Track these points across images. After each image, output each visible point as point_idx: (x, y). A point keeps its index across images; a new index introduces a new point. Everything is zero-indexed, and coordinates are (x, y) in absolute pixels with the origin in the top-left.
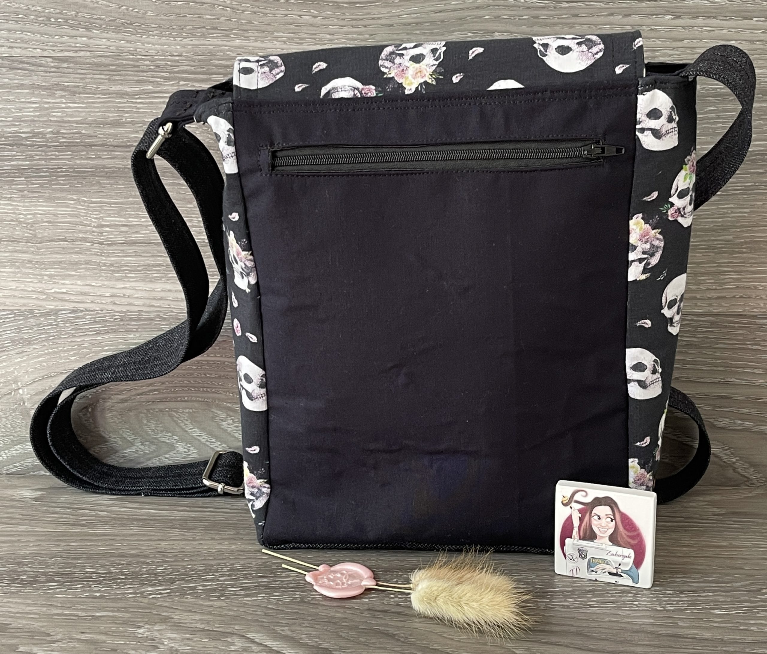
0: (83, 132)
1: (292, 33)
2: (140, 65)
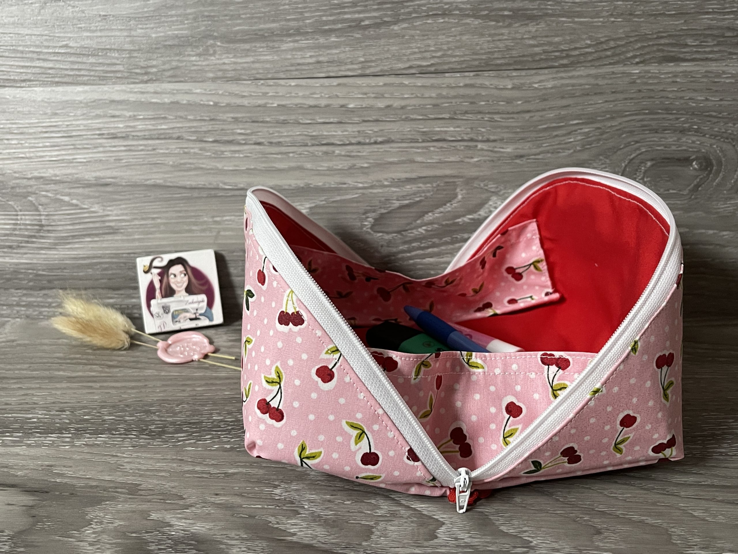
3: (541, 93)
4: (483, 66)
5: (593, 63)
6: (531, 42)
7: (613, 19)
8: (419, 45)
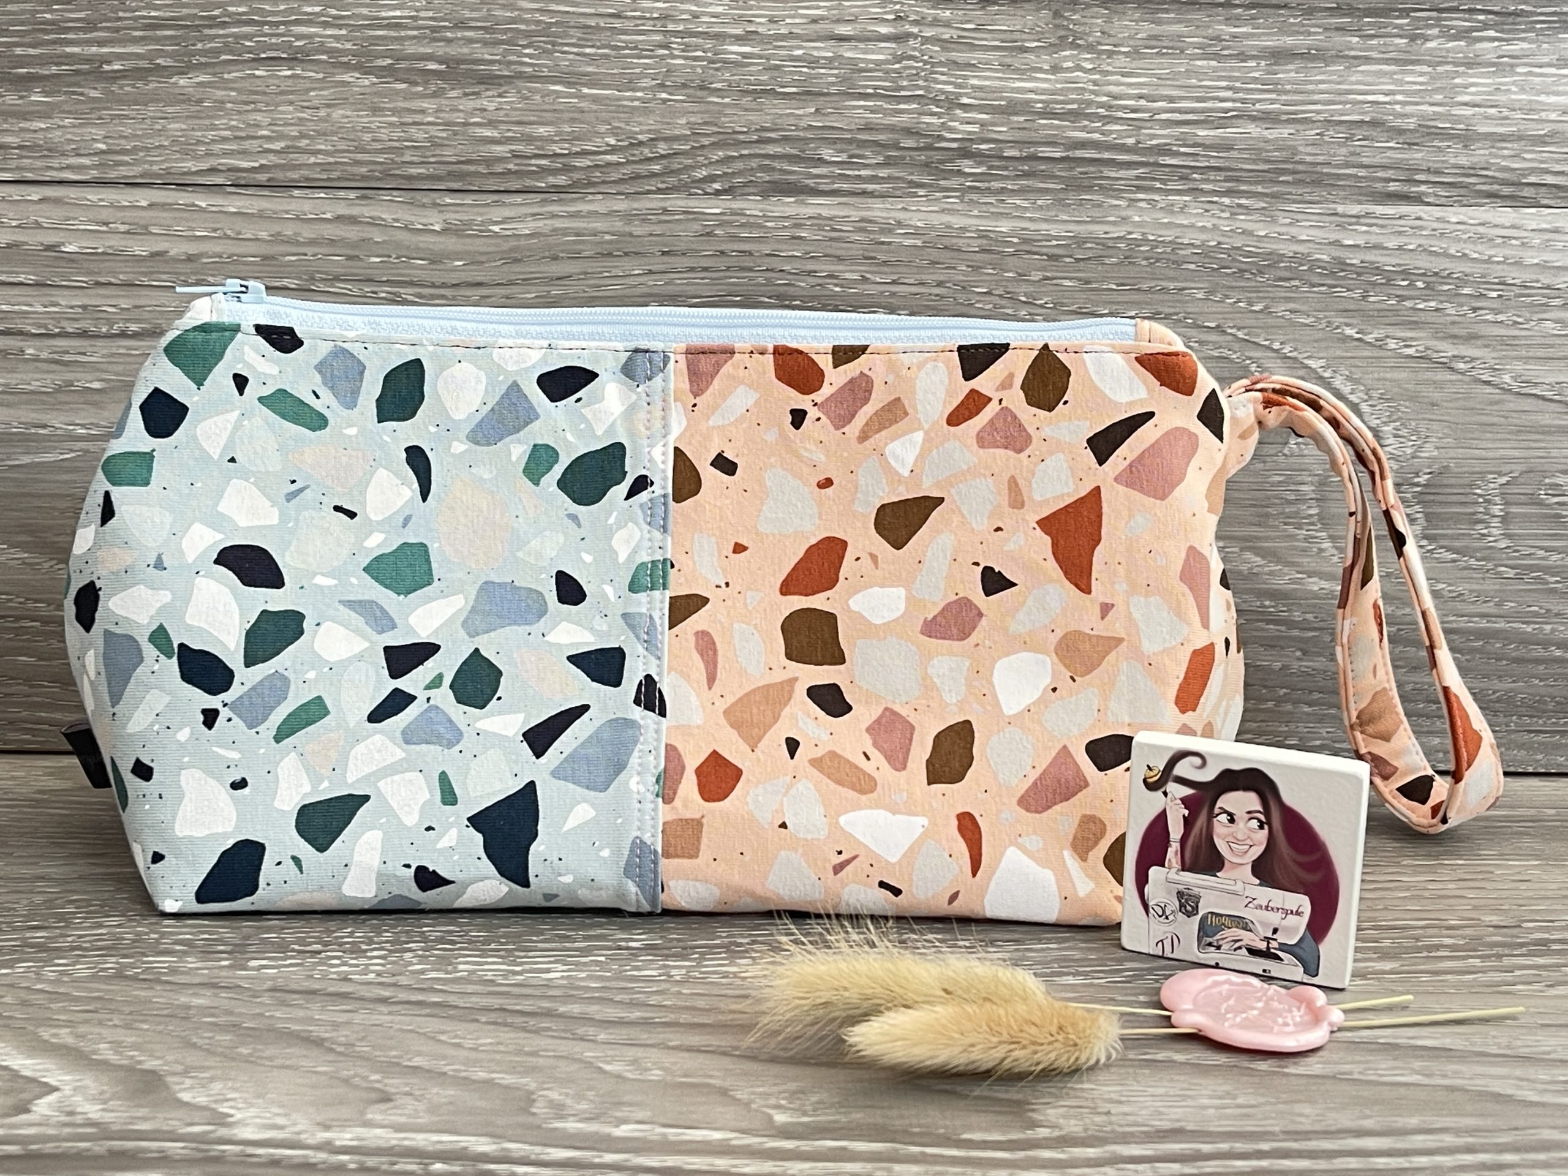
0: (1355, 40)
1: (883, 243)
2: (1225, 181)
3: (506, 246)
4: (379, 179)
5: (622, 188)
6: (488, 133)
7: (664, 96)
8: (233, 123)
